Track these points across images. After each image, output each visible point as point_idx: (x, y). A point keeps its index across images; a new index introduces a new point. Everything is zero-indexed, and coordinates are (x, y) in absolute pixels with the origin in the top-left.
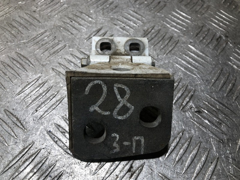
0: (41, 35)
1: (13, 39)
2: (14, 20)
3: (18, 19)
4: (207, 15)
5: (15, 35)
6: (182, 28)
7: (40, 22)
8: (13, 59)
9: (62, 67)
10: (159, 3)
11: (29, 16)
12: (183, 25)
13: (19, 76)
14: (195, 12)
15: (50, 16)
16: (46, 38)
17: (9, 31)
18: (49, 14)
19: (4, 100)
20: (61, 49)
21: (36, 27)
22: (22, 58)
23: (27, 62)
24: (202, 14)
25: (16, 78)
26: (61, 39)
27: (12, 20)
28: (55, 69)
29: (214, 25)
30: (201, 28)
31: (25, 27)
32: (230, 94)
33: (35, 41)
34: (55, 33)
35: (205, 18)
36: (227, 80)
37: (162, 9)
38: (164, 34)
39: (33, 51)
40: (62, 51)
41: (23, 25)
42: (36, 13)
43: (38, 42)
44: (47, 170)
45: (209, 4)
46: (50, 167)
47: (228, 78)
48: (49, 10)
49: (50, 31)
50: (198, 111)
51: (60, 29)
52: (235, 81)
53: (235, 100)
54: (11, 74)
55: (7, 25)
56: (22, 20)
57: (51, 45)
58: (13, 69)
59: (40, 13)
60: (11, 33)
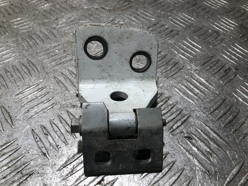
0: (53, 48)
1: (29, 48)
2: (34, 33)
3: (38, 33)
4: (220, 47)
5: (31, 45)
6: (189, 56)
7: (56, 37)
8: (23, 64)
9: (63, 76)
10: (172, 31)
11: (48, 31)
12: (192, 53)
13: (23, 79)
14: (207, 43)
15: (67, 33)
16: (57, 51)
17: (28, 42)
18: (66, 32)
19: (4, 98)
20: (67, 61)
21: (51, 41)
22: (31, 65)
23: (34, 68)
24: (214, 45)
25: (20, 81)
26: (70, 53)
27: (33, 33)
28: (57, 78)
29: (226, 57)
30: (210, 58)
31: (42, 40)
32: (228, 125)
33: (47, 52)
34: (66, 47)
35: (217, 49)
36: (228, 111)
37: (174, 37)
38: (169, 59)
39: (42, 60)
40: (67, 63)
41: (41, 38)
42: (55, 30)
43: (49, 53)
44: (20, 167)
45: (224, 37)
46: (24, 164)
47: (230, 109)
48: (67, 28)
49: (63, 45)
50: (188, 137)
51: (71, 45)
52: (238, 114)
53: (233, 132)
54: (17, 77)
55: (28, 37)
56: (42, 34)
57: (59, 57)
58: (20, 73)
59: (58, 30)
60: (29, 43)
